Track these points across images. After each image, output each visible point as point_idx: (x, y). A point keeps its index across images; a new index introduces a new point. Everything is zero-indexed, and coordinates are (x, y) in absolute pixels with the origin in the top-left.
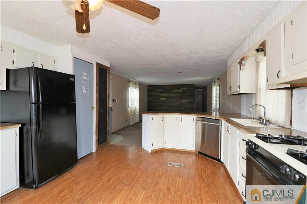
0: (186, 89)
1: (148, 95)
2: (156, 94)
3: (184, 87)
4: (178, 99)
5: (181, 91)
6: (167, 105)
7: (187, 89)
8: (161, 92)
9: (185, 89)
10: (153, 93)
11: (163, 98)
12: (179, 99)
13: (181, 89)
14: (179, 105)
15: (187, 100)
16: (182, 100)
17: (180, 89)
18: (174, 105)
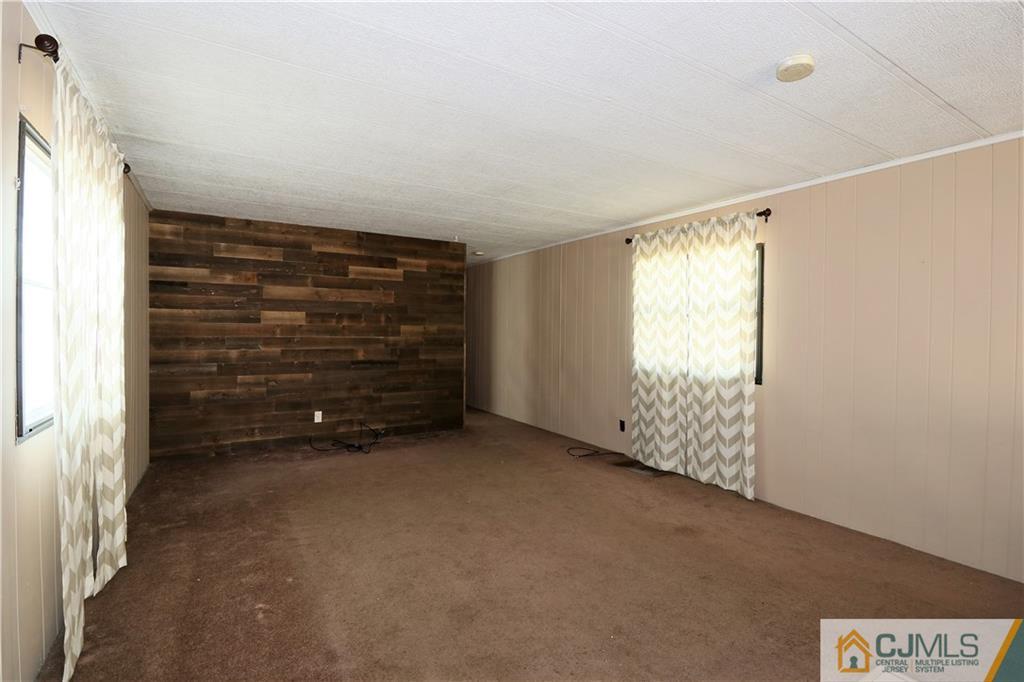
0: (424, 262)
1: (155, 285)
2: (228, 279)
3: (415, 254)
4: (383, 319)
5: (400, 271)
6: (317, 362)
7: (429, 268)
8: (272, 273)
9: (420, 264)
10: (204, 272)
11: (286, 315)
12: (388, 319)
13: (404, 264)
14: (388, 358)
15: (433, 328)
16: (404, 328)
17: (393, 264)
18: (361, 356)
